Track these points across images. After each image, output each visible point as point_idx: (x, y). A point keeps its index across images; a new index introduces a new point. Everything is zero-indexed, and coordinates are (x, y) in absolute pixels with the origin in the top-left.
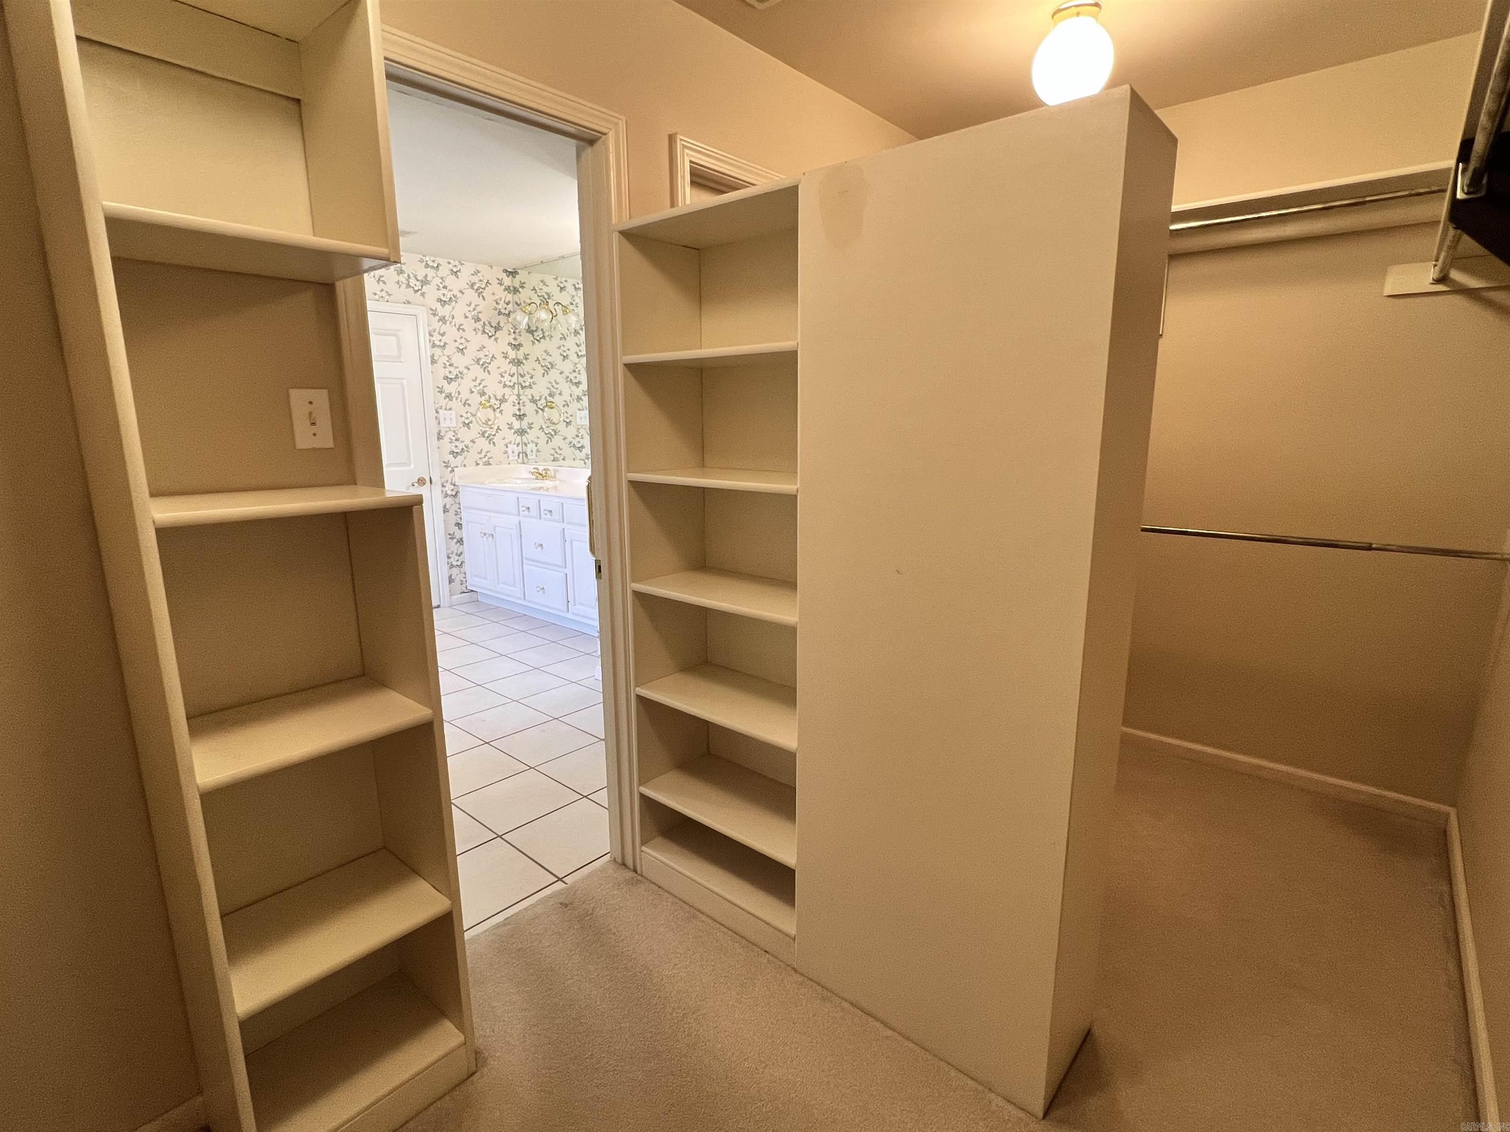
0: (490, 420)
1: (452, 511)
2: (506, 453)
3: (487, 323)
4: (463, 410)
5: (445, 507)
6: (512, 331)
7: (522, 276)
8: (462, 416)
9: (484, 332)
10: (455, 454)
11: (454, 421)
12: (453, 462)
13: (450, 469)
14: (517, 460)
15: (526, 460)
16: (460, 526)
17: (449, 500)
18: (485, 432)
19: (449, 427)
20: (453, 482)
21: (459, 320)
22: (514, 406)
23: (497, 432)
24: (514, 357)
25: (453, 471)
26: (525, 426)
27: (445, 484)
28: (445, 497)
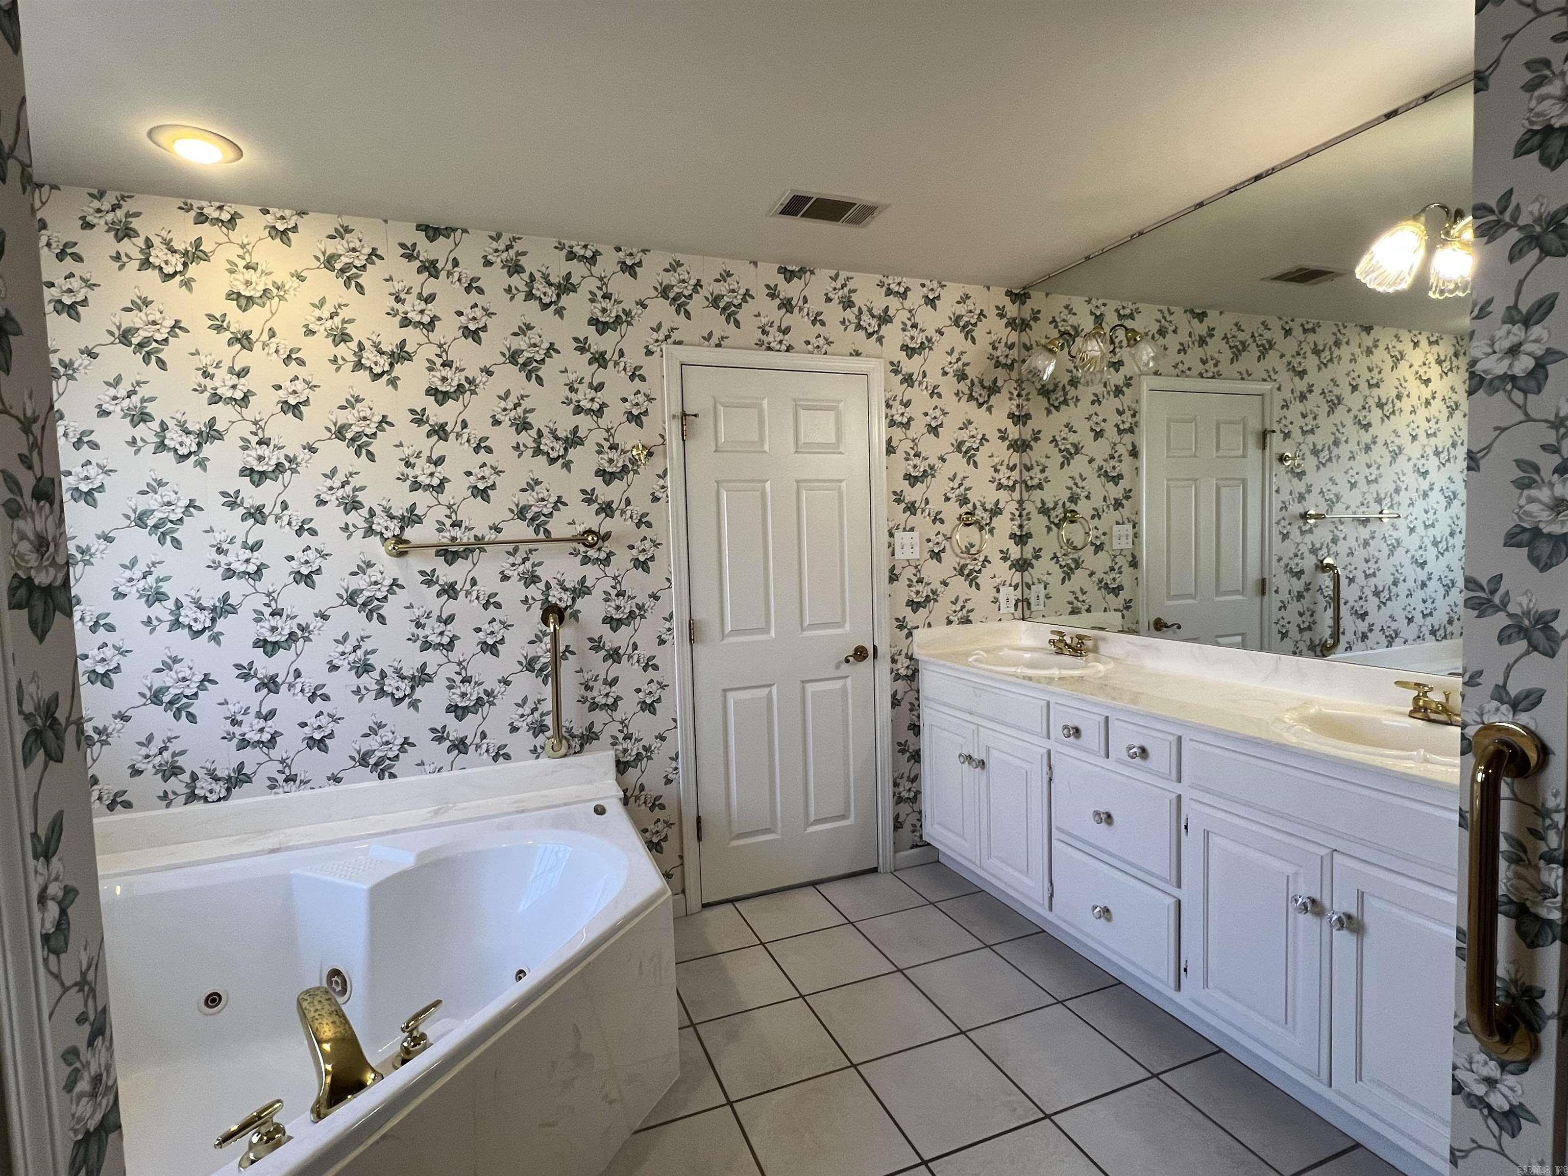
0: (972, 546)
1: (905, 706)
2: (996, 601)
3: (976, 381)
4: (931, 530)
5: (894, 696)
6: (1016, 393)
7: (1037, 300)
8: (929, 540)
9: (971, 398)
10: (915, 606)
11: (917, 549)
12: (913, 619)
13: (906, 631)
14: (1013, 614)
15: (1027, 613)
16: (916, 729)
17: (901, 685)
18: (965, 566)
19: (908, 560)
20: (910, 654)
21: (935, 377)
22: (1012, 520)
23: (983, 566)
24: (1017, 437)
25: (910, 634)
26: (1028, 554)
27: (896, 657)
28: (896, 680)
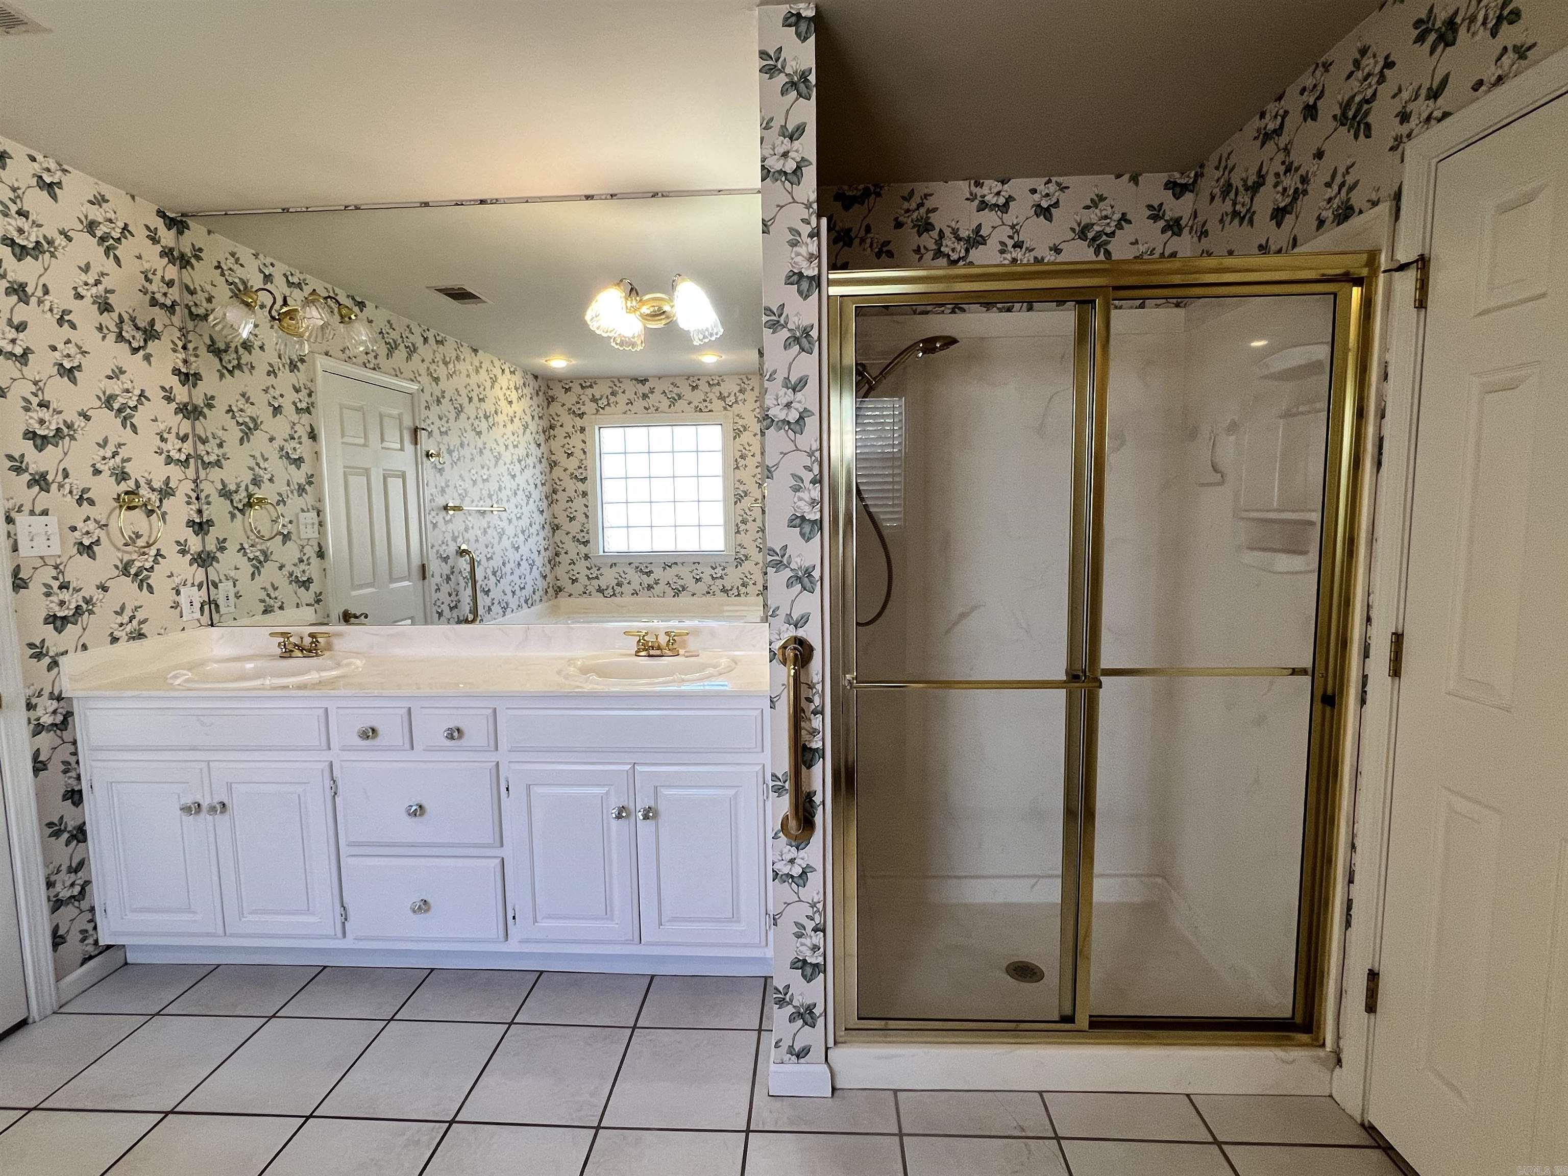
0: (138, 536)
1: (55, 767)
2: (176, 606)
3: (126, 317)
4: (77, 515)
5: (36, 755)
6: (180, 344)
7: (196, 234)
8: (74, 529)
9: (120, 338)
10: (58, 622)
11: (56, 542)
12: (55, 641)
13: (47, 661)
14: (198, 620)
15: (215, 617)
16: (76, 797)
17: (46, 740)
18: (130, 563)
19: (42, 558)
20: (56, 693)
21: (61, 298)
22: (188, 503)
23: (156, 561)
24: (186, 400)
25: (54, 664)
26: (211, 546)
27: (34, 701)
28: (35, 734)
